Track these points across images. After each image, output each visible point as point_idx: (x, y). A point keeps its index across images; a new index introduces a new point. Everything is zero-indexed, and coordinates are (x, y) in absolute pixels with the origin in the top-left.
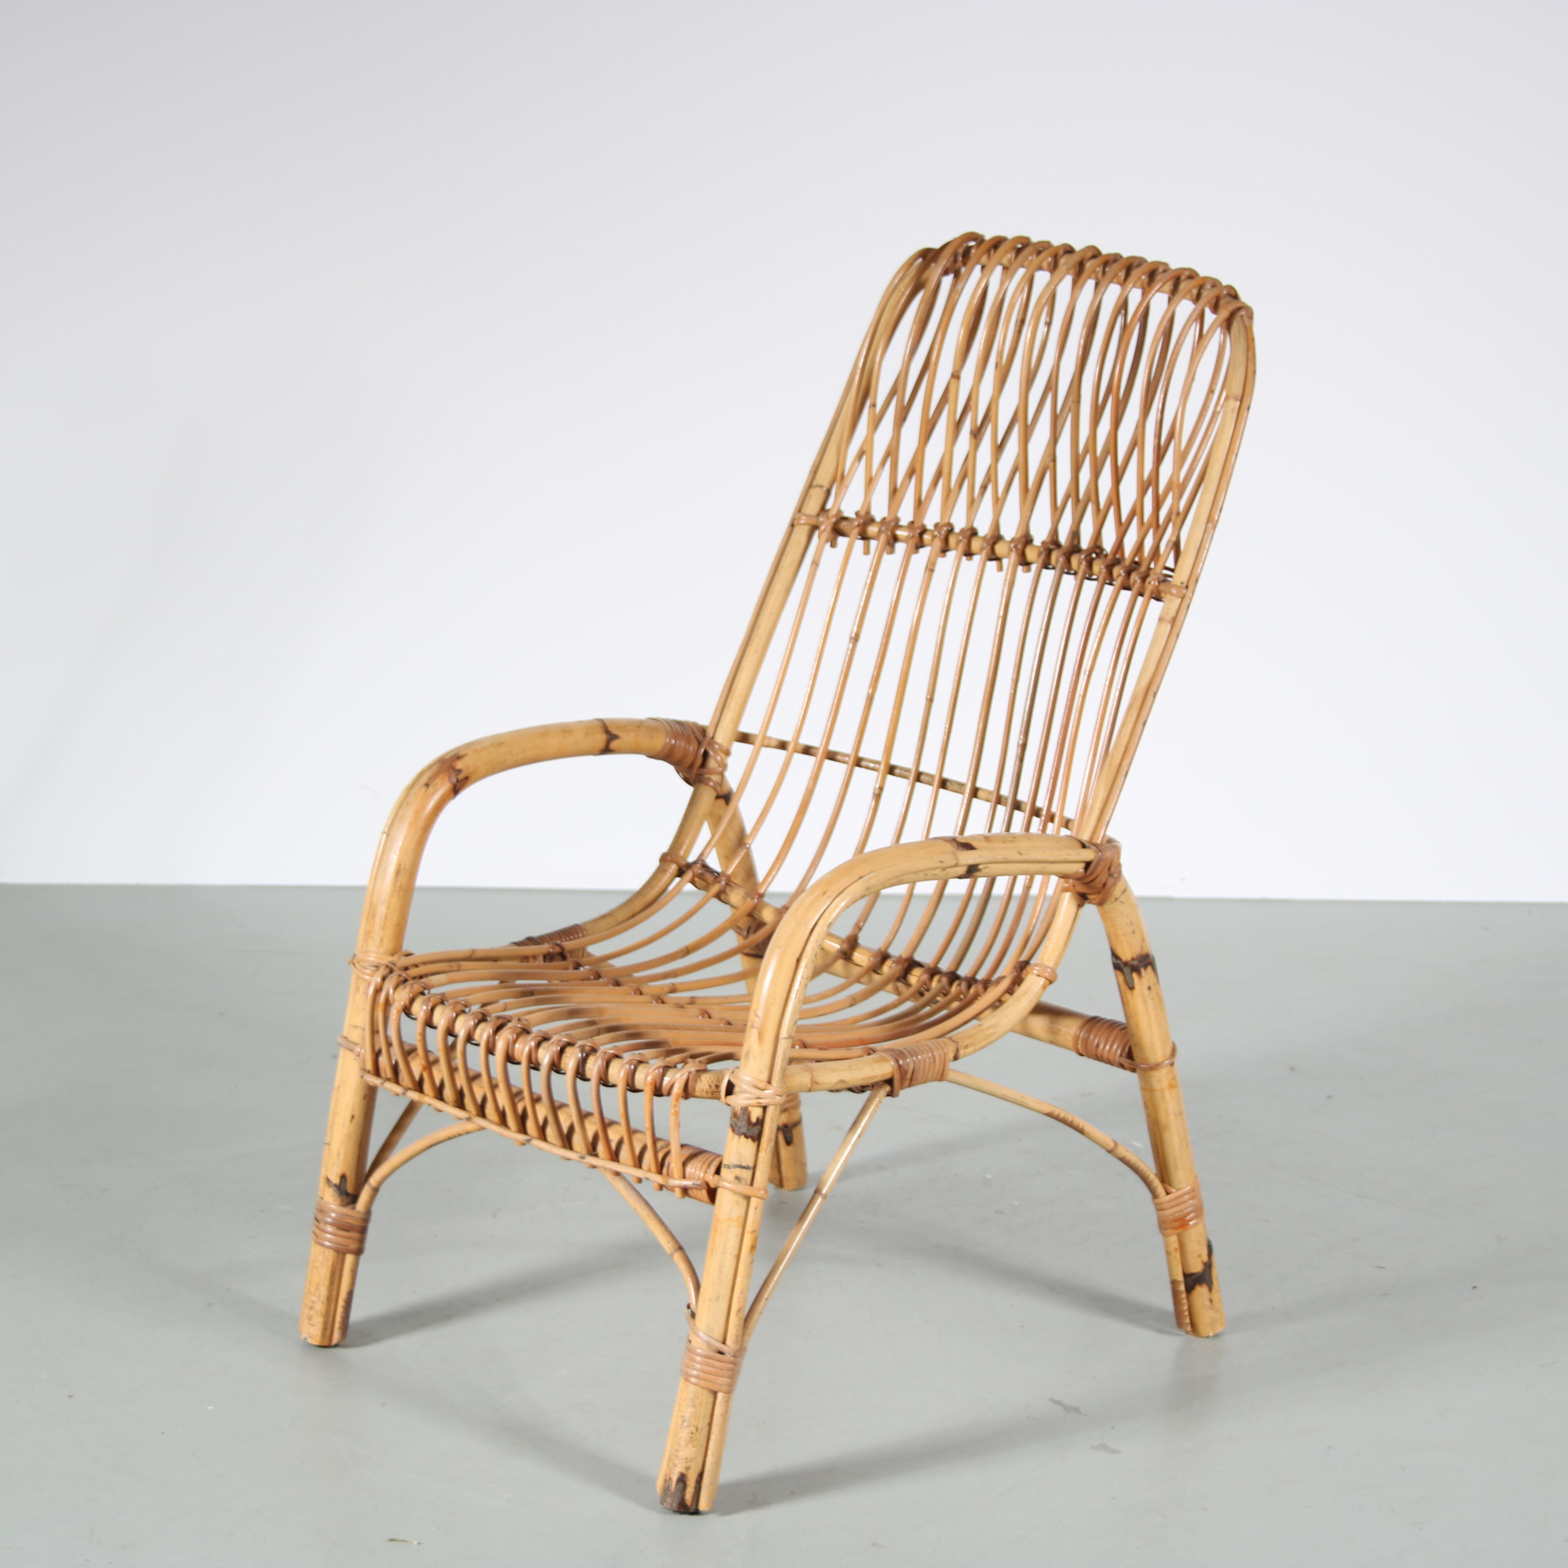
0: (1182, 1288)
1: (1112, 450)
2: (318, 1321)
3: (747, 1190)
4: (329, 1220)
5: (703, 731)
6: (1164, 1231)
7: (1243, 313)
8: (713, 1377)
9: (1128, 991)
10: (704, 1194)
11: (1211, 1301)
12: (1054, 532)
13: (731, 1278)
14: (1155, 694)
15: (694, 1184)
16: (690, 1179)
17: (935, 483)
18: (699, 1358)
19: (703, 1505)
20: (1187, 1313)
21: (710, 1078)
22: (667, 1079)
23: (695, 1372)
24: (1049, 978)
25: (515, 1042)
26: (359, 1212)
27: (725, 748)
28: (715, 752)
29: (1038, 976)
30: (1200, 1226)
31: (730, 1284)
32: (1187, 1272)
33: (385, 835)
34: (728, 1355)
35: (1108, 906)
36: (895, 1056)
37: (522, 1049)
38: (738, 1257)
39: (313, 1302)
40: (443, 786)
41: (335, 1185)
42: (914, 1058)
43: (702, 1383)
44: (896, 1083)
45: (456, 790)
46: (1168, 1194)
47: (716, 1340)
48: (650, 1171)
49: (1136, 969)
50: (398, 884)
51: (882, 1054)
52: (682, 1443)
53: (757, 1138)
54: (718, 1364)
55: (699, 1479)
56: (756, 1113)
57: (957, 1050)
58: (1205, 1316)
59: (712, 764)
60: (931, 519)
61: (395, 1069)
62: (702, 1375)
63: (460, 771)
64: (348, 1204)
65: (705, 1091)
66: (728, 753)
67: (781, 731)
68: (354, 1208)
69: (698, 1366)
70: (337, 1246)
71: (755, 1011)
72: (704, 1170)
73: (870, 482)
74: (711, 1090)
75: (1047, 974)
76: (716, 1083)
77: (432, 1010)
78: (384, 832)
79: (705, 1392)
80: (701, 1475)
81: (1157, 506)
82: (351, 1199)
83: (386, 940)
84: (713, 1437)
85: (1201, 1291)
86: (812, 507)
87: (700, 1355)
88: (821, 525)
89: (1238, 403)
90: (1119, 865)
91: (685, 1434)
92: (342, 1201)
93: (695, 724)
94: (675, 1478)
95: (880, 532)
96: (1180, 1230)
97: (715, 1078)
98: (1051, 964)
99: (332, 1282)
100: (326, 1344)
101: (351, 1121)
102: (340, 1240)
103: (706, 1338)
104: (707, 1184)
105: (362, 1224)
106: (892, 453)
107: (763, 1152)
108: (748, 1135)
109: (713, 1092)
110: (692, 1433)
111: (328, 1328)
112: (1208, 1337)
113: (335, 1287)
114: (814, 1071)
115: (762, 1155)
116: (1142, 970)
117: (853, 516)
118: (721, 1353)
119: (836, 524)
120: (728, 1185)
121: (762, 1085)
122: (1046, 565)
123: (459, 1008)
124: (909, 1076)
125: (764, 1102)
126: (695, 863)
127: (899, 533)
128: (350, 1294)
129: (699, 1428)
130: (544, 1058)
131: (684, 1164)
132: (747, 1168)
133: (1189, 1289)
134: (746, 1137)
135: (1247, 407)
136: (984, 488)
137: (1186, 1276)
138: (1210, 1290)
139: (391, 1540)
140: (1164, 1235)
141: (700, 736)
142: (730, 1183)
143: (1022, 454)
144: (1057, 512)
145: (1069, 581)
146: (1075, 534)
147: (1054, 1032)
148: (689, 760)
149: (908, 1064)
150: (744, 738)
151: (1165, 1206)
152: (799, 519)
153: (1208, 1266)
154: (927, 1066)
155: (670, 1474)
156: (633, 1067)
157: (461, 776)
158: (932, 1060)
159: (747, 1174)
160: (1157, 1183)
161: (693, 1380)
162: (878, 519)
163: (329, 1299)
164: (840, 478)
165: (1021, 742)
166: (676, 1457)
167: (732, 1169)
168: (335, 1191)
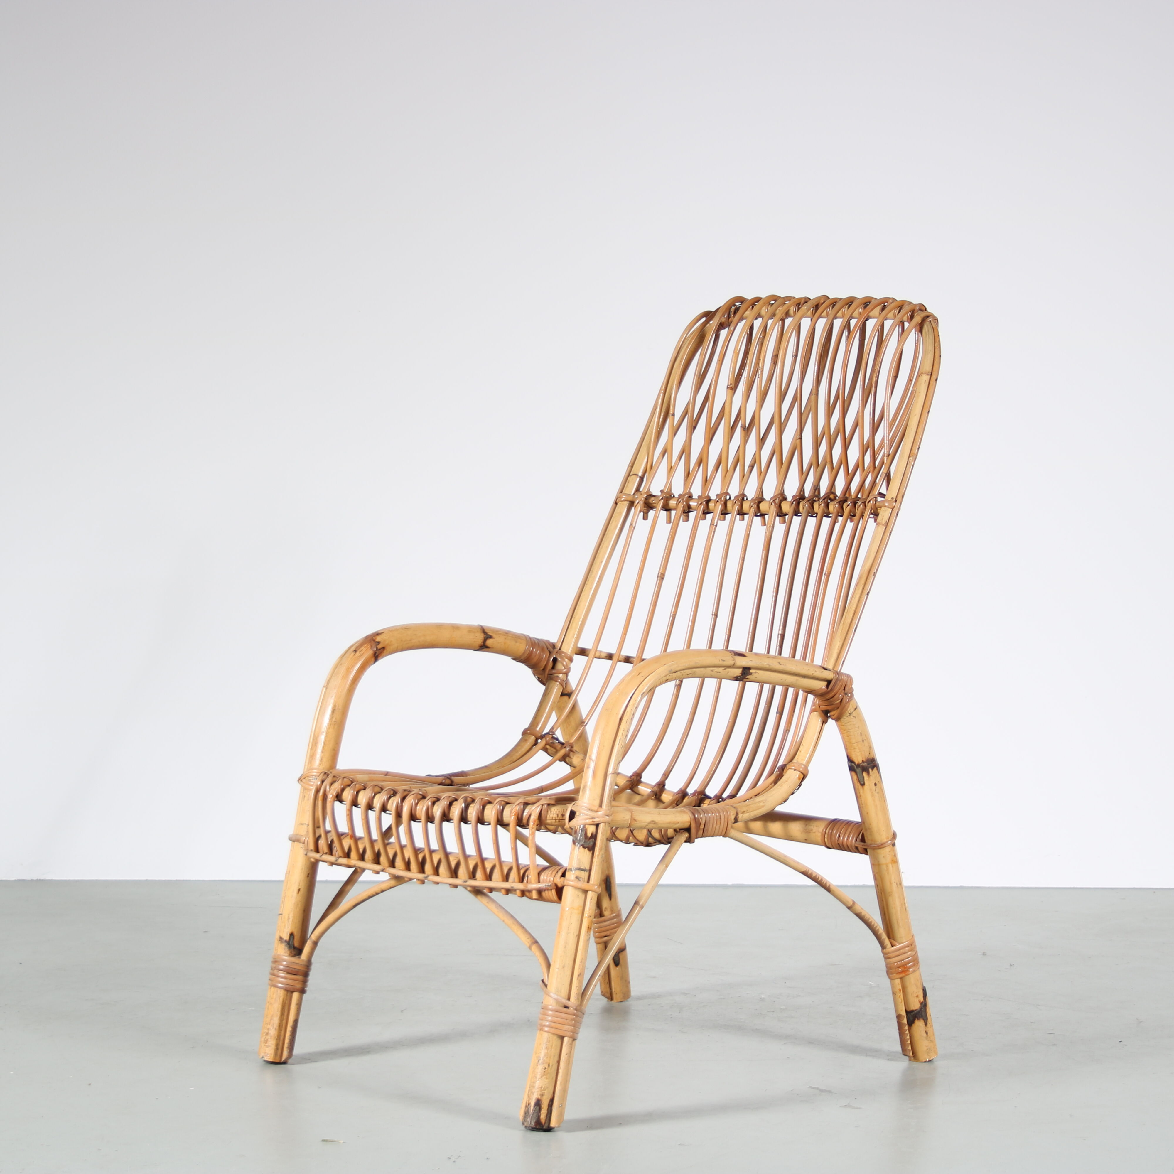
0: (905, 1021)
1: (841, 430)
2: (272, 1043)
3: (585, 886)
4: (281, 967)
5: (554, 646)
6: (891, 975)
7: (930, 319)
8: (560, 1025)
9: (860, 787)
10: (553, 894)
11: (927, 1033)
12: (802, 489)
13: (573, 951)
14: (875, 574)
15: (546, 885)
16: (543, 882)
17: (717, 468)
18: (550, 1012)
19: (553, 1124)
20: (909, 1042)
21: (558, 809)
22: (526, 812)
23: (547, 1023)
24: (803, 772)
25: (417, 804)
26: (303, 960)
27: (569, 656)
28: (562, 658)
29: (795, 770)
30: (917, 973)
31: (573, 957)
32: (908, 1010)
33: (325, 688)
34: (572, 1009)
35: (844, 719)
36: (692, 811)
37: (421, 810)
38: (579, 936)
39: (268, 1029)
40: (367, 652)
41: (286, 941)
42: (706, 815)
43: (552, 1030)
44: (693, 830)
45: (376, 657)
46: (892, 946)
47: (563, 998)
48: (514, 882)
49: (865, 769)
50: (334, 720)
51: (682, 809)
52: (538, 1076)
53: (592, 849)
54: (564, 1015)
55: (551, 1103)
56: (591, 830)
57: (737, 814)
58: (922, 1046)
59: (560, 666)
60: (714, 492)
61: (330, 846)
62: (553, 1024)
63: (379, 643)
64: (295, 955)
65: (554, 819)
66: (571, 660)
67: (608, 646)
68: (300, 958)
69: (550, 1018)
70: (287, 986)
71: (590, 756)
72: (553, 875)
73: (671, 469)
74: (558, 819)
75: (801, 769)
76: (562, 813)
77: (358, 793)
78: (324, 687)
79: (555, 1037)
80: (552, 1101)
81: (874, 458)
82: (297, 951)
83: (324, 760)
84: (561, 1071)
85: (919, 1024)
86: (631, 489)
87: (551, 1010)
88: (636, 500)
89: (929, 377)
90: (852, 689)
91: (540, 1069)
92: (291, 953)
93: (548, 641)
94: (533, 1103)
95: (677, 504)
96: (903, 975)
97: (561, 810)
98: (804, 763)
99: (282, 1014)
100: (277, 1061)
101: (298, 893)
102: (289, 982)
103: (555, 996)
104: (556, 885)
105: (305, 970)
106: (686, 451)
107: (596, 857)
108: (585, 846)
109: (559, 819)
110: (545, 1068)
111: (279, 1048)
112: (925, 1062)
113: (285, 1017)
114: (633, 811)
115: (595, 860)
116: (870, 770)
117: (659, 494)
118: (566, 1007)
119: (646, 499)
120: (571, 883)
121: (595, 808)
122: (796, 513)
123: (377, 789)
124: (702, 827)
125: (597, 820)
126: (547, 734)
127: (693, 504)
128: (296, 1022)
129: (551, 1065)
130: (437, 812)
131: (539, 874)
132: (584, 870)
133: (910, 1023)
134: (584, 847)
135: (935, 379)
136: (752, 467)
137: (907, 1012)
138: (926, 1024)
139: (324, 1141)
140: (891, 979)
141: (551, 649)
142: (572, 881)
143: (778, 442)
144: (803, 475)
145: (812, 522)
146: (816, 488)
147: (807, 832)
148: (543, 664)
149: (701, 818)
150: (583, 652)
151: (891, 955)
152: (621, 497)
153: (924, 1005)
154: (715, 821)
155: (529, 1101)
156: (502, 807)
157: (380, 646)
158: (718, 817)
159: (585, 875)
160: (884, 936)
161: (546, 1029)
162: (677, 496)
163: (280, 1026)
164: (650, 469)
165: (780, 632)
166: (534, 1087)
167: (574, 872)
168: (286, 946)
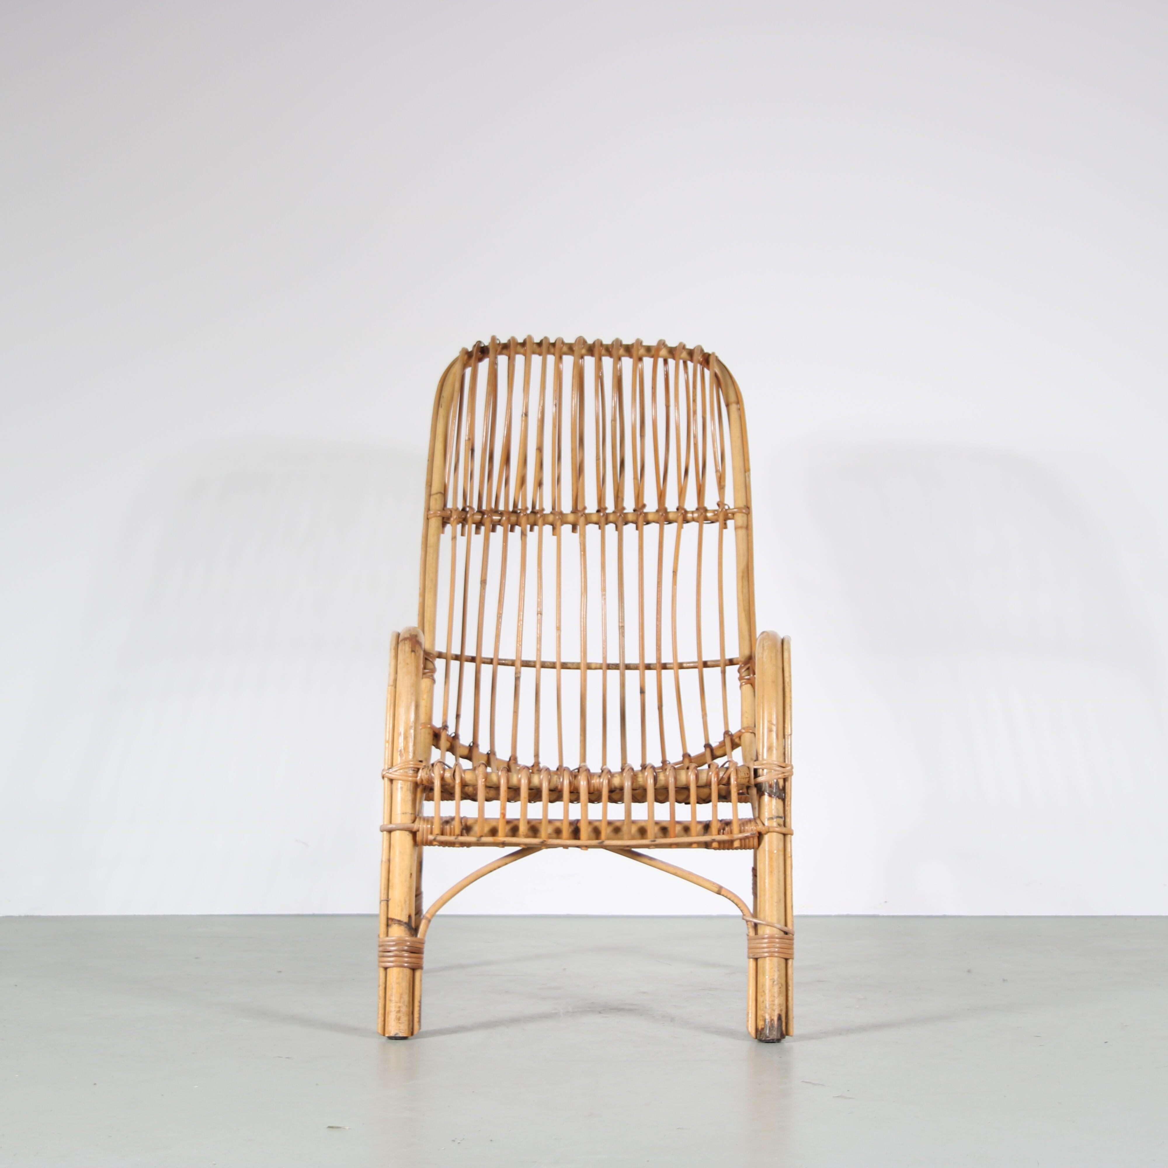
2: (405, 1019)
3: (783, 830)
4: (406, 948)
8: (785, 950)
10: (754, 841)
15: (751, 834)
16: (747, 832)
18: (777, 940)
23: (777, 950)
26: (419, 939)
34: (790, 934)
39: (399, 1007)
41: (406, 923)
43: (780, 955)
47: (781, 926)
52: (776, 995)
53: (784, 799)
56: (781, 783)
62: (781, 950)
64: (413, 935)
68: (417, 937)
69: (778, 945)
70: (410, 965)
76: (745, 773)
79: (782, 960)
80: (787, 1015)
82: (415, 931)
86: (440, 505)
89: (738, 406)
92: (411, 933)
94: (776, 1019)
99: (410, 991)
102: (413, 960)
104: (759, 832)
105: (420, 947)
108: (780, 797)
110: (780, 988)
111: (410, 1023)
113: (412, 994)
115: (787, 807)
118: (786, 933)
120: (771, 830)
125: (786, 775)
132: (781, 817)
134: (778, 799)
142: (773, 828)
155: (772, 1016)
159: (781, 821)
161: (776, 954)
163: (409, 1003)
166: (774, 1005)
167: (775, 820)
168: (406, 927)
